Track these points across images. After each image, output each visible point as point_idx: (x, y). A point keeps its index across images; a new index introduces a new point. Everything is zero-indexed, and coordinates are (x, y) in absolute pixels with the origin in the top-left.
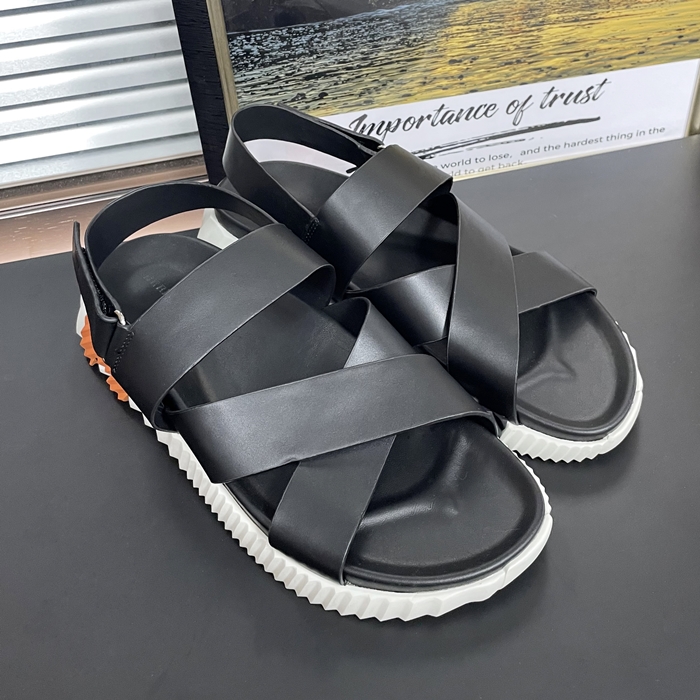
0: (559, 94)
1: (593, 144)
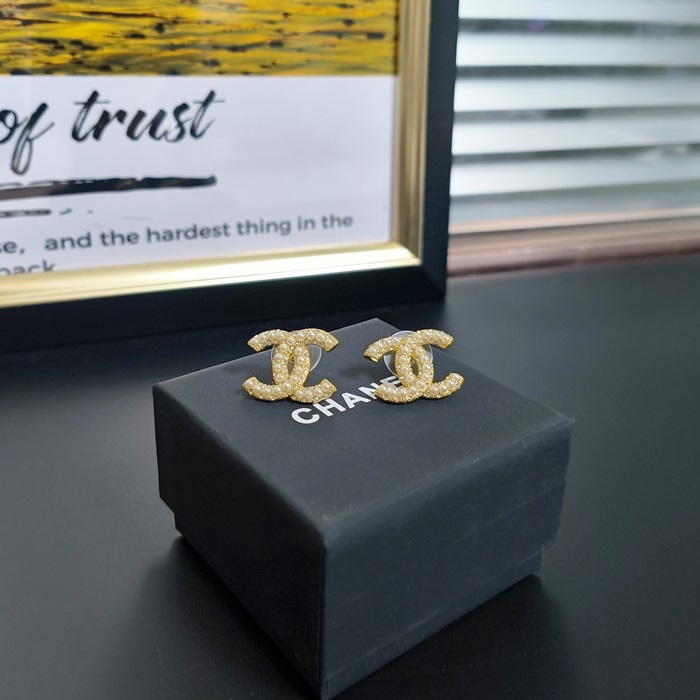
0: (113, 111)
1: (211, 240)
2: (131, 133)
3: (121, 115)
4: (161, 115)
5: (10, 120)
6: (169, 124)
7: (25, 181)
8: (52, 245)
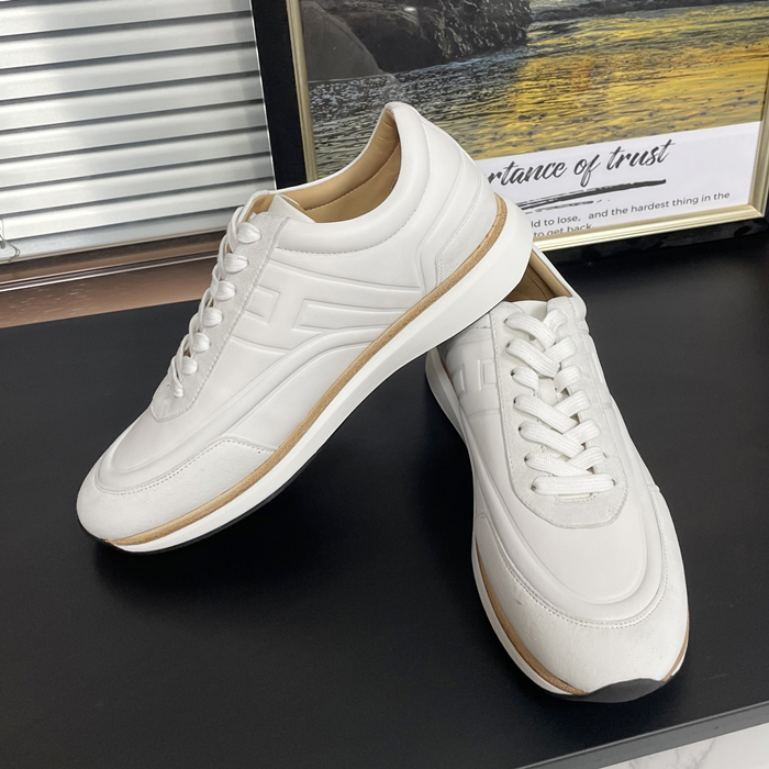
0: (626, 154)
2: (631, 164)
3: (629, 156)
4: (646, 153)
5: (583, 164)
6: (649, 155)
7: (585, 190)
8: (592, 216)
